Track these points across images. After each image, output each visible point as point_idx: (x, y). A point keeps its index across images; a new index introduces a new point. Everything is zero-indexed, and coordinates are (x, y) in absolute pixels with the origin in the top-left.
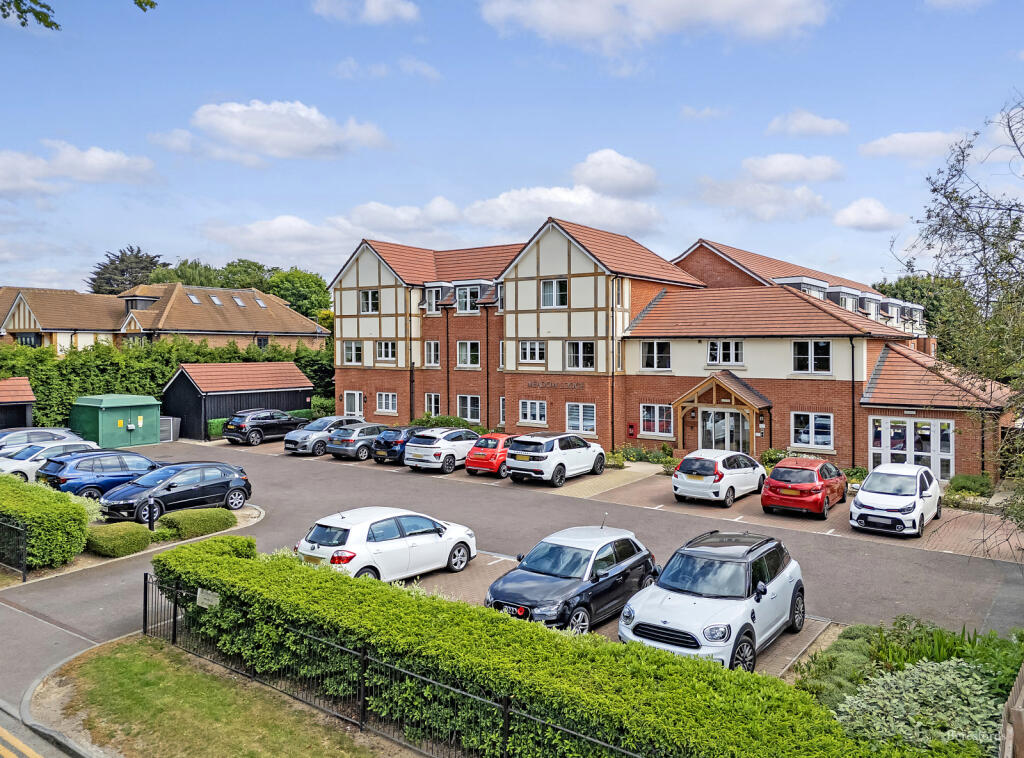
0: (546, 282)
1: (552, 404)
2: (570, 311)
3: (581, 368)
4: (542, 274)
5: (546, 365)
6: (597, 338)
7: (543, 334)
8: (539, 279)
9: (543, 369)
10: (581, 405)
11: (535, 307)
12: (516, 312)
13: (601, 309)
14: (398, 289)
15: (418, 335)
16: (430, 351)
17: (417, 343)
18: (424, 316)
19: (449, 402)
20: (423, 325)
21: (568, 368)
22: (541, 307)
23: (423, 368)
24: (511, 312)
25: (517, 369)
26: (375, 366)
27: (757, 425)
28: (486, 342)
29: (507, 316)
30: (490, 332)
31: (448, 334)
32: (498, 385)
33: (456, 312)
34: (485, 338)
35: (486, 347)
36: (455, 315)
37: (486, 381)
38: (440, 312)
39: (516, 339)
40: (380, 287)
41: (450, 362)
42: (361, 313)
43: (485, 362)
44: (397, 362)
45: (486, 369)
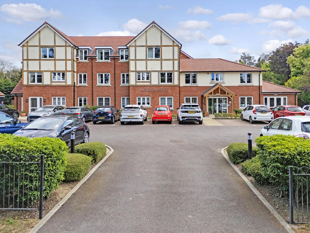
0: (150, 48)
1: (153, 98)
2: (162, 60)
3: (166, 83)
4: (148, 44)
5: (150, 82)
6: (174, 71)
7: (149, 69)
8: (146, 46)
9: (149, 84)
10: (166, 98)
11: (145, 58)
12: (136, 60)
13: (176, 60)
14: (67, 48)
15: (75, 70)
16: (81, 78)
17: (75, 74)
18: (78, 62)
19: (93, 100)
20: (77, 66)
21: (160, 83)
22: (148, 58)
23: (77, 86)
24: (133, 60)
25: (136, 84)
26: (51, 84)
27: (228, 102)
28: (113, 74)
29: (131, 61)
30: (116, 69)
31: (92, 70)
32: (120, 92)
33: (96, 60)
34: (113, 72)
35: (114, 76)
36: (96, 62)
37: (114, 90)
38: (87, 60)
39: (136, 71)
40: (55, 46)
41: (93, 83)
42: (42, 58)
43: (113, 83)
44: (66, 82)
45: (114, 86)
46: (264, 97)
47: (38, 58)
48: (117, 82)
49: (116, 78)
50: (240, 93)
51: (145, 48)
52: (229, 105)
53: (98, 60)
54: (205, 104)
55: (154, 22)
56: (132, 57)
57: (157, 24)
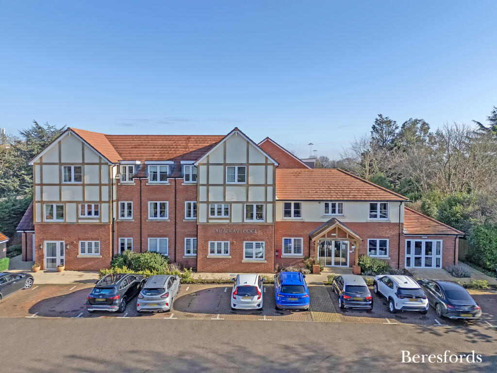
0: (230, 167)
1: (234, 243)
3: (255, 220)
4: (228, 161)
5: (230, 219)
6: (266, 202)
7: (228, 200)
8: (225, 164)
10: (254, 243)
11: (222, 183)
12: (208, 185)
13: (270, 185)
14: (102, 166)
15: (115, 198)
16: (124, 208)
17: (115, 203)
18: (119, 184)
19: (141, 243)
20: (118, 190)
21: (245, 221)
22: (227, 183)
23: (118, 221)
24: (203, 185)
25: (208, 222)
26: (77, 222)
27: (350, 247)
28: (174, 202)
29: (201, 187)
30: (177, 196)
31: (141, 197)
32: (183, 230)
33: (147, 182)
34: (174, 199)
35: (174, 206)
36: (147, 184)
37: (174, 228)
38: (133, 182)
39: (208, 202)
40: (84, 163)
41: (142, 217)
42: (64, 183)
43: (173, 216)
44: (100, 219)
45: (174, 220)
46: (407, 240)
47: (58, 182)
48: (178, 215)
49: (177, 208)
50: (369, 234)
51: (222, 167)
52: (351, 252)
53: (149, 182)
54: (314, 250)
55: (236, 129)
56: (202, 180)
57: (240, 131)
